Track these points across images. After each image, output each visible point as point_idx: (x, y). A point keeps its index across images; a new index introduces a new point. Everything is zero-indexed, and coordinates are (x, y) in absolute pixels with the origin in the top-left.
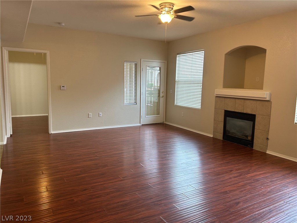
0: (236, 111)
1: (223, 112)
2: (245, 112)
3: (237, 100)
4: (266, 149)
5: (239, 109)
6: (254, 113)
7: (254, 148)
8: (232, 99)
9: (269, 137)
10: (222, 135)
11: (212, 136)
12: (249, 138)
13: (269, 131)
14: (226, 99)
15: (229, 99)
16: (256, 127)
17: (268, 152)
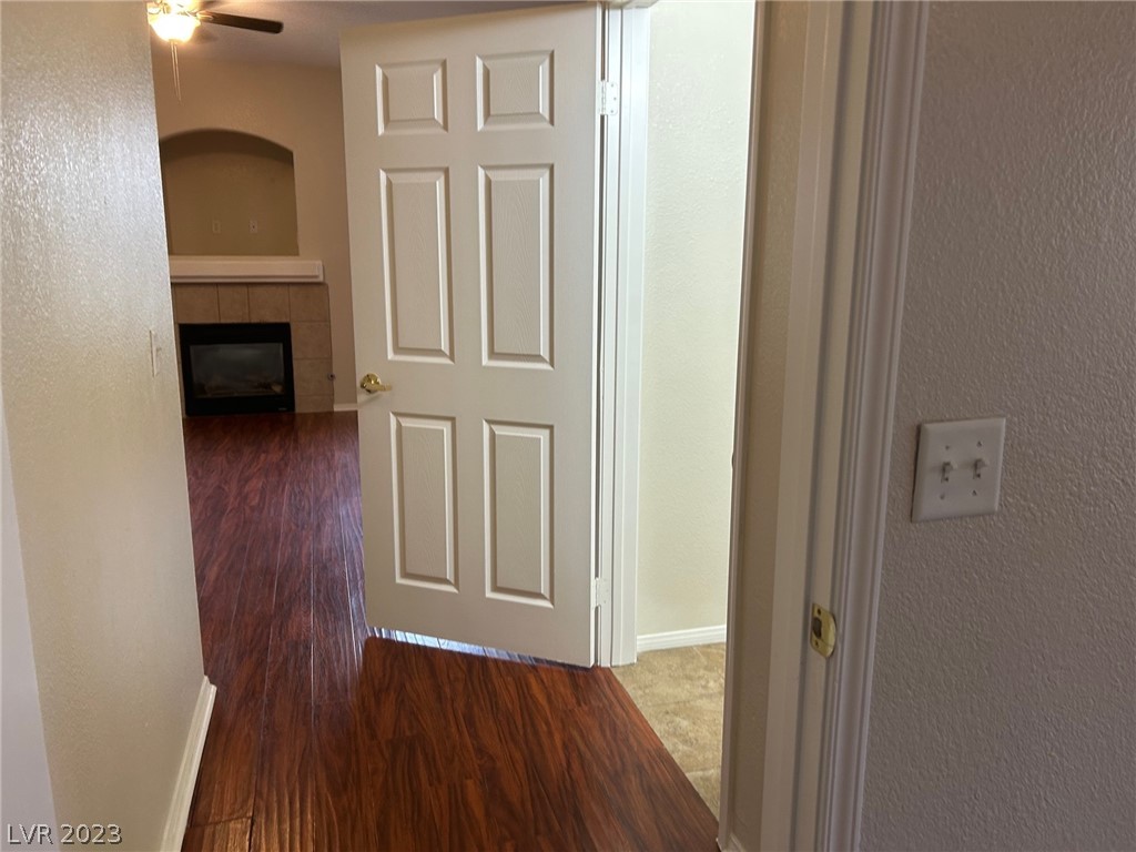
0: (223, 321)
2: (255, 320)
3: (221, 289)
4: (332, 402)
5: (232, 315)
6: (284, 320)
7: (298, 410)
9: (334, 372)
12: (277, 389)
13: (331, 358)
16: (296, 354)
17: (337, 408)
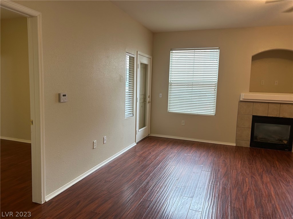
0: (269, 116)
1: (251, 117)
2: (281, 117)
3: (270, 104)
5: (273, 113)
8: (263, 104)
10: (249, 142)
11: (234, 145)
12: (285, 142)
14: (254, 104)
15: (258, 104)
